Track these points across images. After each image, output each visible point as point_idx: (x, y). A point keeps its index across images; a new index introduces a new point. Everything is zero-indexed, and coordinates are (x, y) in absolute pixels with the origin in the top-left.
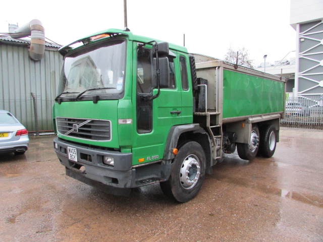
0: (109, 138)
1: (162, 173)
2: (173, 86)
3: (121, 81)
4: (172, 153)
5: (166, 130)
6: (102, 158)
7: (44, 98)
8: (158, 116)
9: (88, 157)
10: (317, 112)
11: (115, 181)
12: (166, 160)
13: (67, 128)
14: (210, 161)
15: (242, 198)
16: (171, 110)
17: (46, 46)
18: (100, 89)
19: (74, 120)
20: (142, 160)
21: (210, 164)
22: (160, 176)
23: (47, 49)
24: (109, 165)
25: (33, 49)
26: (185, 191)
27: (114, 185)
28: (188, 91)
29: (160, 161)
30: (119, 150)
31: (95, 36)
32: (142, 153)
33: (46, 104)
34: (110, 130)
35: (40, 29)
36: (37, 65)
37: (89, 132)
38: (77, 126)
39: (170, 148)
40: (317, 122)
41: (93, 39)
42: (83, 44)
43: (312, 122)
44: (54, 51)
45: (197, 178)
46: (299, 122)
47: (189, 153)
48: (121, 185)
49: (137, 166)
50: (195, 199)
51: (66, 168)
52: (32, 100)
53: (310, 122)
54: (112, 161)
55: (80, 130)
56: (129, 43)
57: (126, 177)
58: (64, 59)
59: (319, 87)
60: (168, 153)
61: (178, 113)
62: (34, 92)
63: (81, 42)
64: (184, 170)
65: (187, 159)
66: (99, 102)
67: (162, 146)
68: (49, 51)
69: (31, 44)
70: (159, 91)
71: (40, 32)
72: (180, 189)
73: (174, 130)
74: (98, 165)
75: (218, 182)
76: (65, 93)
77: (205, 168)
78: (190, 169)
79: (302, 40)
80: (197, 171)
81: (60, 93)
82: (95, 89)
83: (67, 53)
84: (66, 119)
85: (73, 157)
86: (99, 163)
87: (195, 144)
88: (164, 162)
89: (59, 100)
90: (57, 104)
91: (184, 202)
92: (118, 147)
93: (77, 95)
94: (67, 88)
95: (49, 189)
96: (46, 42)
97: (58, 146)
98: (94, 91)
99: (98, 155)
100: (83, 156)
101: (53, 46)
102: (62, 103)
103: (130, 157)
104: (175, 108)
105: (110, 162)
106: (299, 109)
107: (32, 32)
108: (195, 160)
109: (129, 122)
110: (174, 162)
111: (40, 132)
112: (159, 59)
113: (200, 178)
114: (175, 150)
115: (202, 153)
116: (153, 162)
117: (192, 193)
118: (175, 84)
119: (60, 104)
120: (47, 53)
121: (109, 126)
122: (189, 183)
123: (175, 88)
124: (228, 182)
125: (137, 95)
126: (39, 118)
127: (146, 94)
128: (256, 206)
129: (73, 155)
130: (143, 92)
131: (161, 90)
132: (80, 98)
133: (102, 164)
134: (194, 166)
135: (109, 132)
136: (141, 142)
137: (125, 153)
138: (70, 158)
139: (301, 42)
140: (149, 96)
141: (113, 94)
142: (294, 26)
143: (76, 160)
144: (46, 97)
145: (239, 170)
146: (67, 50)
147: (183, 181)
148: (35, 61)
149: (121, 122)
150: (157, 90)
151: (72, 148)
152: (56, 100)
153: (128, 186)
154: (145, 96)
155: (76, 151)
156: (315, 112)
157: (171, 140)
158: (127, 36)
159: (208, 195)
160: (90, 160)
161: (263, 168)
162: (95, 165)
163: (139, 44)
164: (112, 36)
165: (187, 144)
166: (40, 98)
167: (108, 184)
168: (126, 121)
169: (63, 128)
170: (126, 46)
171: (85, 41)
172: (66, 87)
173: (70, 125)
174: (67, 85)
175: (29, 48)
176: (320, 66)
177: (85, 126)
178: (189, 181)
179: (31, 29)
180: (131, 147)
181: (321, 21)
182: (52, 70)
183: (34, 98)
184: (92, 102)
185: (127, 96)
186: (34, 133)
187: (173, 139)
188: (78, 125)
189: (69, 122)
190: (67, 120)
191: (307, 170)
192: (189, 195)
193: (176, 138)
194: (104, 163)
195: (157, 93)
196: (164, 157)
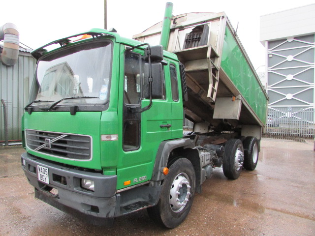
0: (89, 157)
1: (150, 196)
2: (163, 96)
3: (105, 89)
4: (162, 173)
5: (155, 146)
6: (79, 181)
7: (15, 105)
8: (146, 131)
9: (62, 179)
10: (287, 122)
11: (95, 209)
12: (155, 181)
13: (37, 142)
14: (200, 179)
15: (236, 220)
16: (161, 124)
17: (20, 51)
18: (79, 98)
19: (46, 134)
20: (128, 182)
21: (199, 182)
22: (147, 200)
23: (21, 54)
24: (88, 190)
25: (5, 53)
26: (175, 215)
27: (94, 214)
28: (178, 102)
29: (148, 182)
30: (101, 172)
31: (76, 36)
32: (128, 175)
33: (18, 112)
34: (90, 147)
35: (14, 33)
36: (10, 70)
37: (65, 148)
38: (50, 141)
39: (160, 168)
40: (287, 133)
41: (73, 40)
42: (60, 46)
43: (283, 133)
44: (29, 57)
45: (187, 199)
46: (271, 132)
47: (179, 171)
48: (102, 214)
49: (122, 190)
50: (185, 222)
51: (36, 189)
52: (3, 107)
53: (281, 133)
54: (91, 184)
55: (53, 146)
56: (116, 46)
57: (109, 205)
58: (37, 63)
59: (286, 99)
60: (157, 173)
61: (168, 127)
62: (4, 98)
63: (59, 44)
64: (174, 191)
65: (177, 178)
66: (78, 113)
67: (150, 165)
68: (24, 56)
69: (3, 49)
70: (151, 103)
71: (13, 36)
72: (170, 214)
73: (164, 146)
74: (75, 189)
75: (206, 200)
76: (36, 102)
77: (195, 187)
78: (180, 189)
79: (271, 56)
80: (187, 192)
81: (32, 101)
82: (73, 98)
83: (41, 56)
84: (36, 132)
85: (44, 178)
86: (76, 187)
87: (185, 160)
88: (152, 183)
89: (30, 109)
90: (26, 113)
91: (173, 228)
92: (100, 168)
93: (51, 104)
94: (40, 96)
95: (14, 214)
96: (20, 47)
97: (26, 163)
98: (71, 100)
99: (74, 177)
100: (56, 177)
101: (27, 51)
102: (33, 113)
103: (115, 181)
104: (164, 121)
105: (89, 185)
106: (270, 120)
107: (5, 35)
108: (185, 179)
109: (114, 138)
110: (164, 183)
111: (10, 142)
112: (152, 64)
113: (190, 198)
114: (165, 169)
115: (192, 171)
116: (140, 185)
117: (182, 216)
118: (165, 94)
119: (31, 113)
120: (21, 58)
121: (90, 143)
122: (179, 205)
123: (165, 98)
124: (216, 200)
125: (124, 106)
126: (9, 127)
127: (134, 105)
128: (253, 230)
129: (44, 176)
130: (130, 103)
131: (153, 101)
132: (54, 108)
133: (80, 188)
134: (184, 185)
135: (89, 150)
136: (127, 161)
137: (109, 175)
138: (39, 179)
139: (269, 58)
140: (138, 108)
141: (95, 105)
142: (263, 43)
143: (47, 182)
144: (18, 104)
145: (226, 186)
146: (41, 53)
147: (172, 204)
148: (7, 66)
149: (104, 138)
150: (149, 100)
151: (43, 167)
152: (26, 109)
153: (112, 215)
154: (132, 107)
155: (47, 171)
156: (283, 123)
157: (160, 158)
158: (113, 37)
159: (198, 218)
160: (65, 183)
161: (249, 183)
162: (70, 189)
163: (127, 48)
164: (95, 37)
165: (177, 161)
166: (11, 106)
167: (86, 212)
168: (110, 137)
169: (34, 143)
170: (112, 49)
171: (62, 43)
172: (38, 94)
173: (41, 138)
174: (40, 92)
175: (1, 52)
176: (287, 80)
177: (59, 141)
178: (179, 203)
179: (5, 32)
180: (115, 168)
181: (286, 40)
182: (26, 76)
183: (4, 105)
184: (69, 113)
185: (112, 107)
186: (3, 142)
187: (163, 155)
188: (51, 139)
189: (41, 136)
190: (38, 133)
191: (292, 184)
192: (179, 218)
193: (166, 154)
194: (82, 187)
195: (149, 104)
196: (152, 177)
